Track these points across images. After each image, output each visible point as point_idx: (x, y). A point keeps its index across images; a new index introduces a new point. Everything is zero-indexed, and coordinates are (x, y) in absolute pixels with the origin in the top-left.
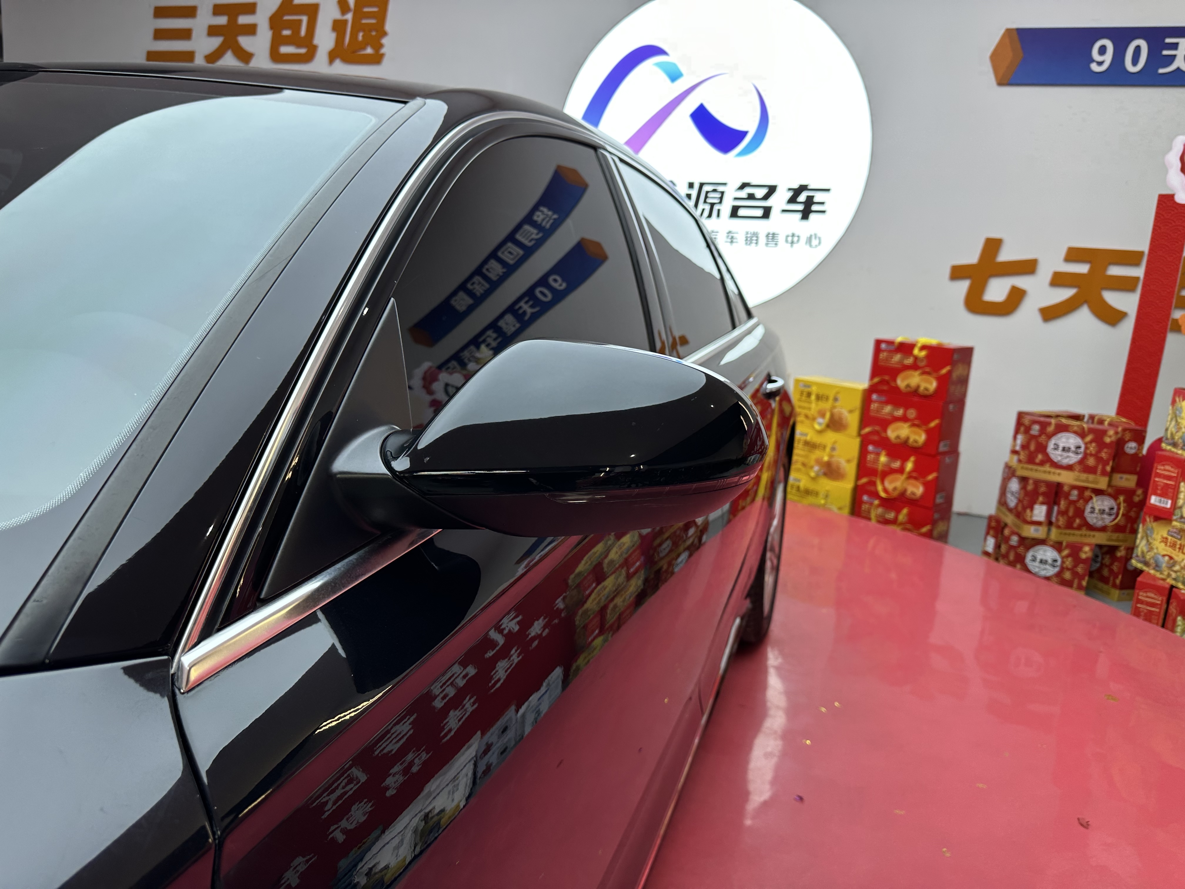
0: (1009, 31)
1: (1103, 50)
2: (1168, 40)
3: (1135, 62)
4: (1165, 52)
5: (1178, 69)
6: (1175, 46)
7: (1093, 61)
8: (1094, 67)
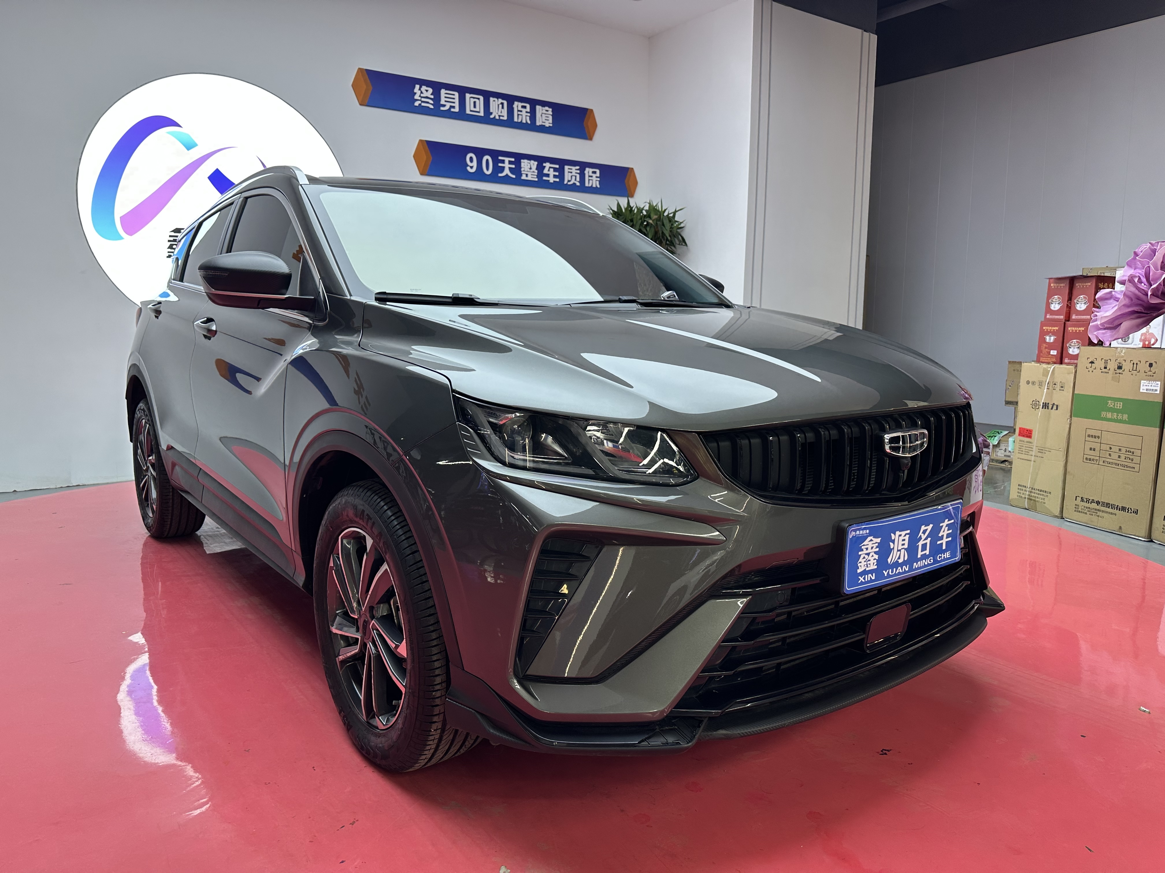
0: (421, 141)
1: (471, 160)
2: (500, 158)
3: (488, 169)
4: (500, 165)
5: (507, 175)
6: (503, 162)
7: (468, 166)
8: (468, 168)
